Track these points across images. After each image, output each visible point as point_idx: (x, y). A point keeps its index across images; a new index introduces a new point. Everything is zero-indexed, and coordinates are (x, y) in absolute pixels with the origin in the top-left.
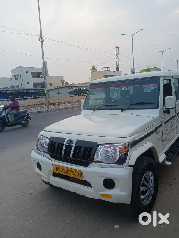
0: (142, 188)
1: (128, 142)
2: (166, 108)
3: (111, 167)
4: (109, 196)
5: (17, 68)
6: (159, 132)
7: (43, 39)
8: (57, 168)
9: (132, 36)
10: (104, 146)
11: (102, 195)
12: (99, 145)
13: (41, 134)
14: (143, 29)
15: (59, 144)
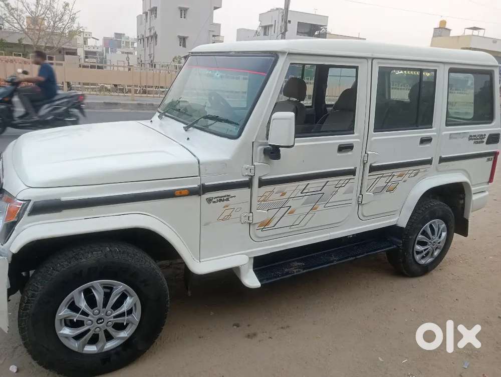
1: (26, 199)
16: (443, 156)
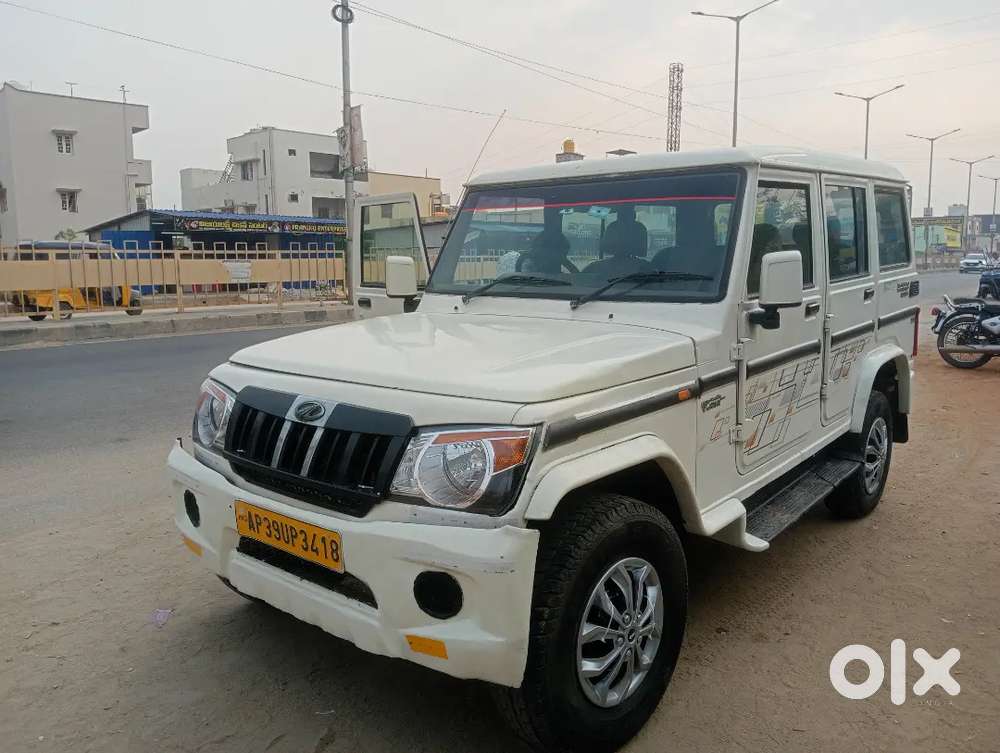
0: (587, 630)
1: (536, 422)
2: (762, 306)
3: (454, 523)
4: (436, 647)
5: (253, 132)
6: (715, 403)
7: (350, 11)
8: (251, 517)
9: (738, 24)
10: (436, 434)
11: (411, 643)
12: (420, 430)
13: (216, 378)
15: (269, 418)
16: (882, 318)
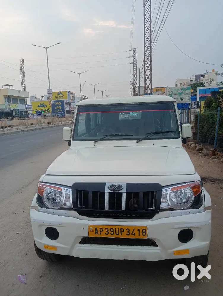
1: (200, 179)
8: (97, 229)
9: (47, 50)
10: (171, 188)
11: (174, 253)
14: (60, 43)
15: (95, 194)
